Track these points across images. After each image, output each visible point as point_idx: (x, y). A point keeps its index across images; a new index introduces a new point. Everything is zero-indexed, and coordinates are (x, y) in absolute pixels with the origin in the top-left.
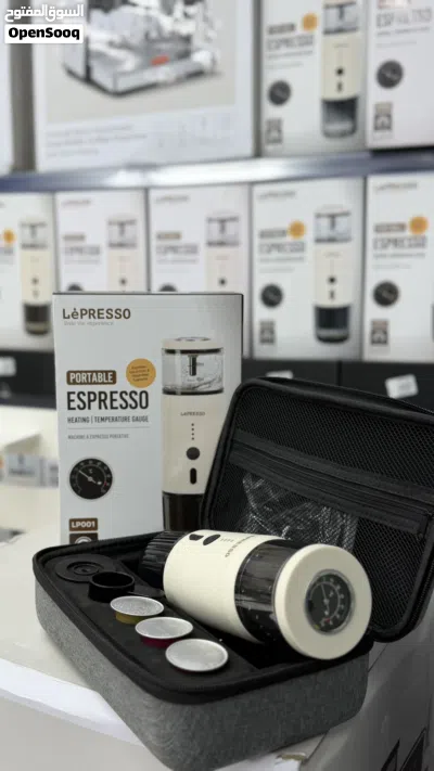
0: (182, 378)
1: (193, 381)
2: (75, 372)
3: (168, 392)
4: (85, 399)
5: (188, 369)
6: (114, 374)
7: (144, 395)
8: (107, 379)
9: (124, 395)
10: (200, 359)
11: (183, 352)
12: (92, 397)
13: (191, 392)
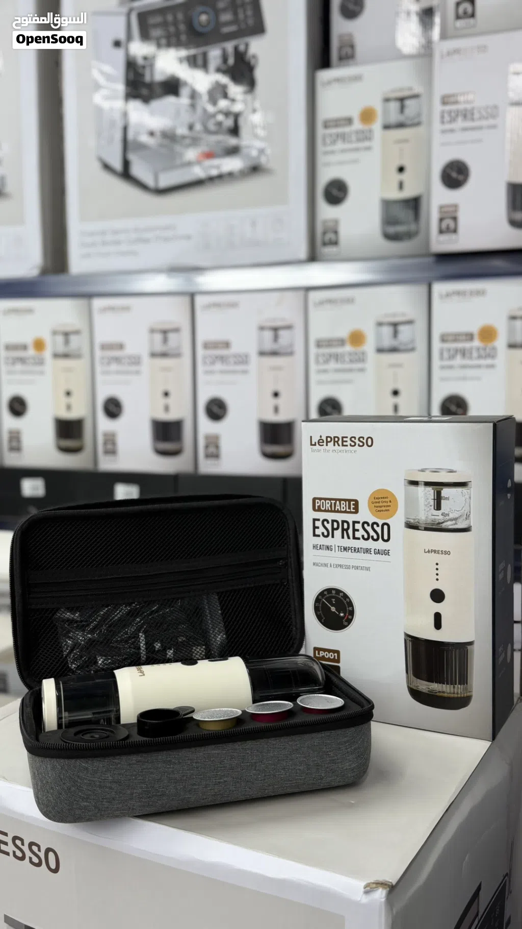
0: (425, 512)
1: (438, 516)
2: (320, 499)
3: (411, 526)
4: (329, 526)
5: (432, 502)
6: (356, 503)
7: (386, 527)
8: (349, 508)
9: (366, 525)
10: (445, 492)
11: (427, 484)
12: (335, 525)
13: (435, 528)
